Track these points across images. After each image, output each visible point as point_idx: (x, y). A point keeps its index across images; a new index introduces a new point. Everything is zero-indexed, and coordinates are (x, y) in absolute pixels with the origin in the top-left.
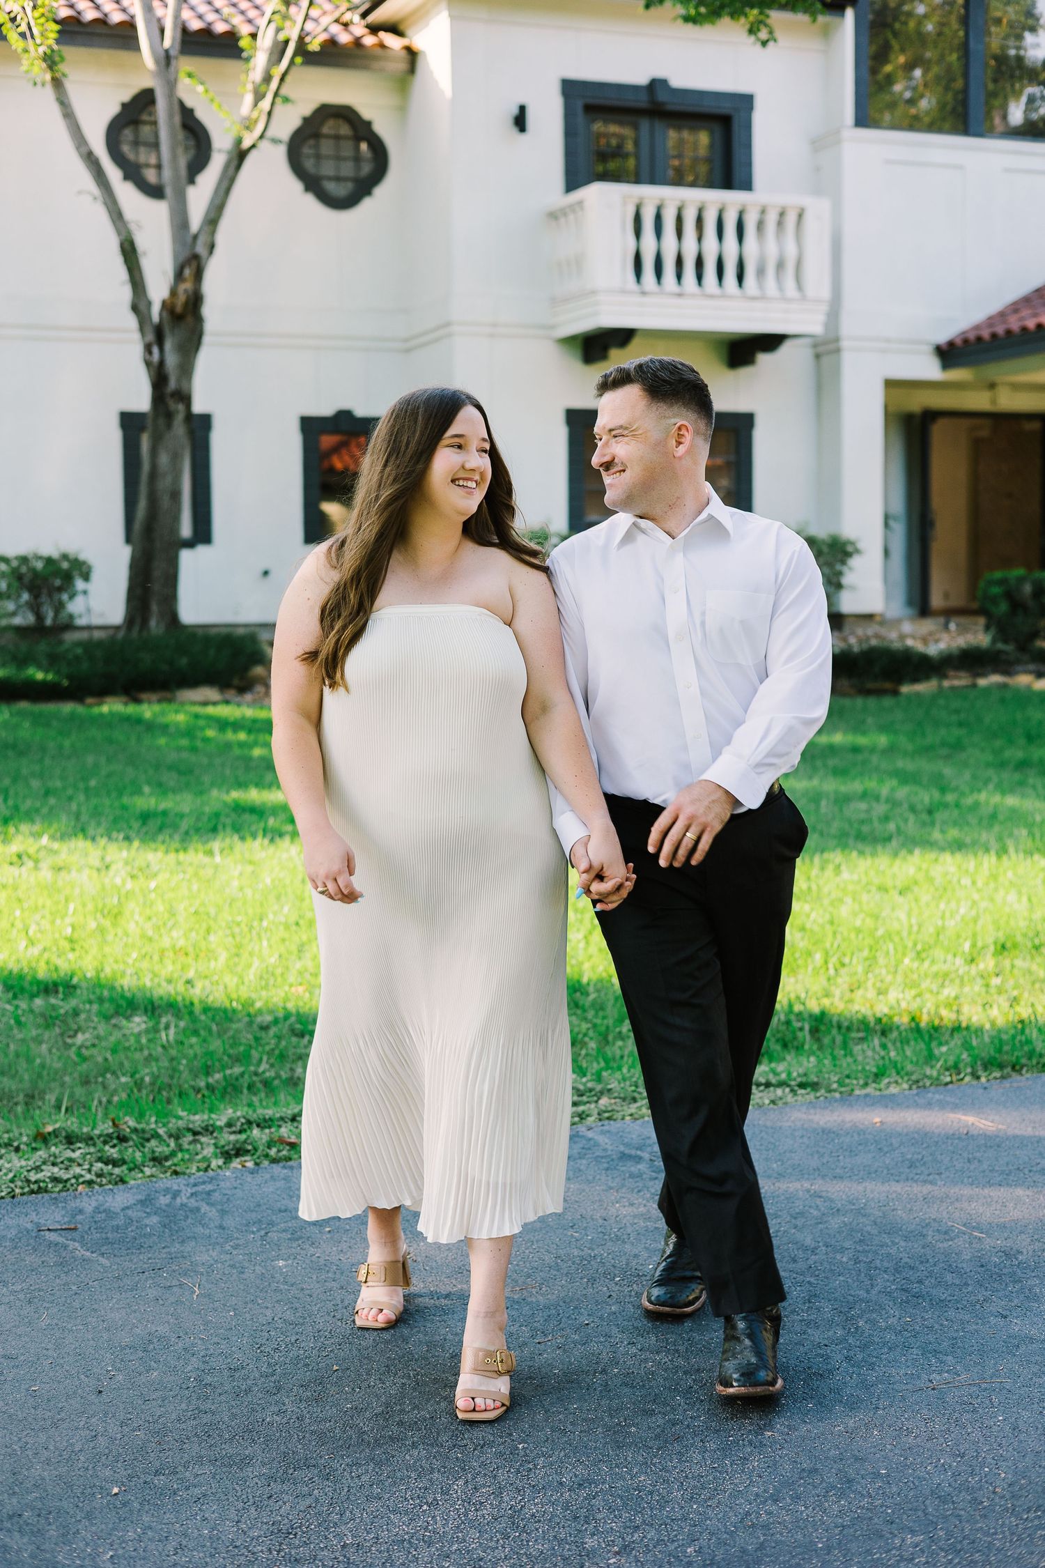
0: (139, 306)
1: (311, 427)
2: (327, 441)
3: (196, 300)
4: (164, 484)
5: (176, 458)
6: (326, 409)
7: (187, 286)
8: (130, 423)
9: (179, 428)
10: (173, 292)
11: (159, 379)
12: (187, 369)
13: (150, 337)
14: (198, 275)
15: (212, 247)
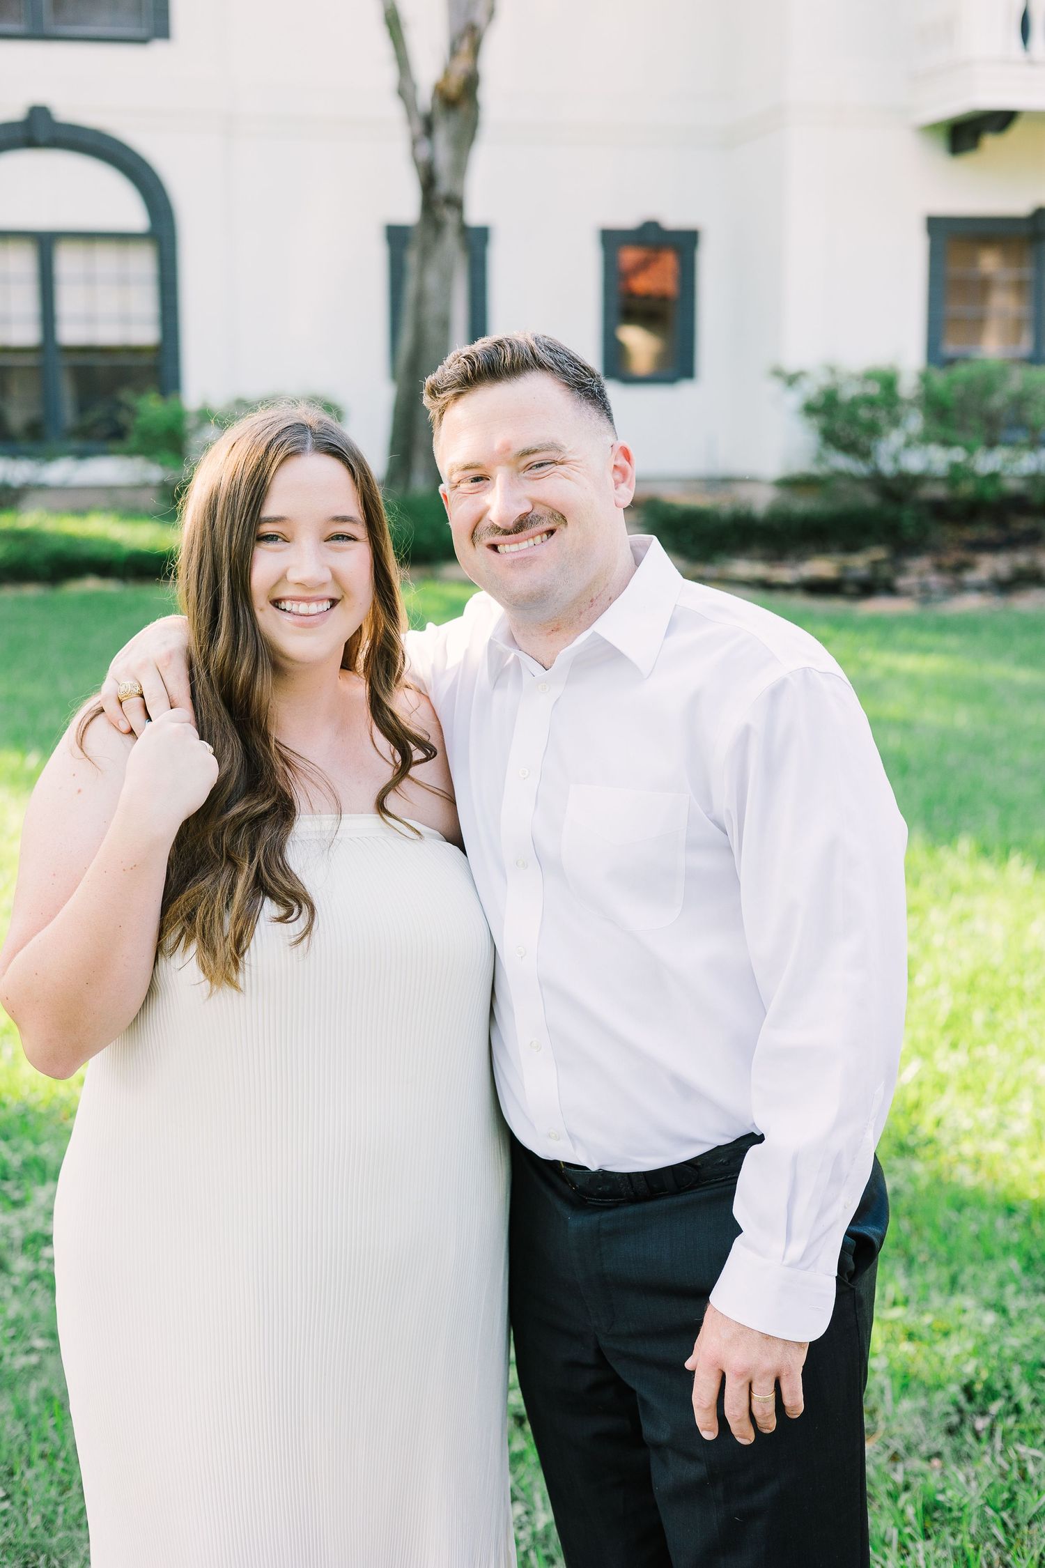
0: (405, 91)
1: (612, 240)
2: (630, 256)
3: (471, 84)
4: (432, 310)
5: (447, 278)
6: (628, 218)
7: (462, 65)
8: (397, 237)
9: (451, 241)
10: (447, 73)
11: (429, 181)
12: (460, 167)
13: (418, 127)
14: (476, 49)
15: (491, 13)
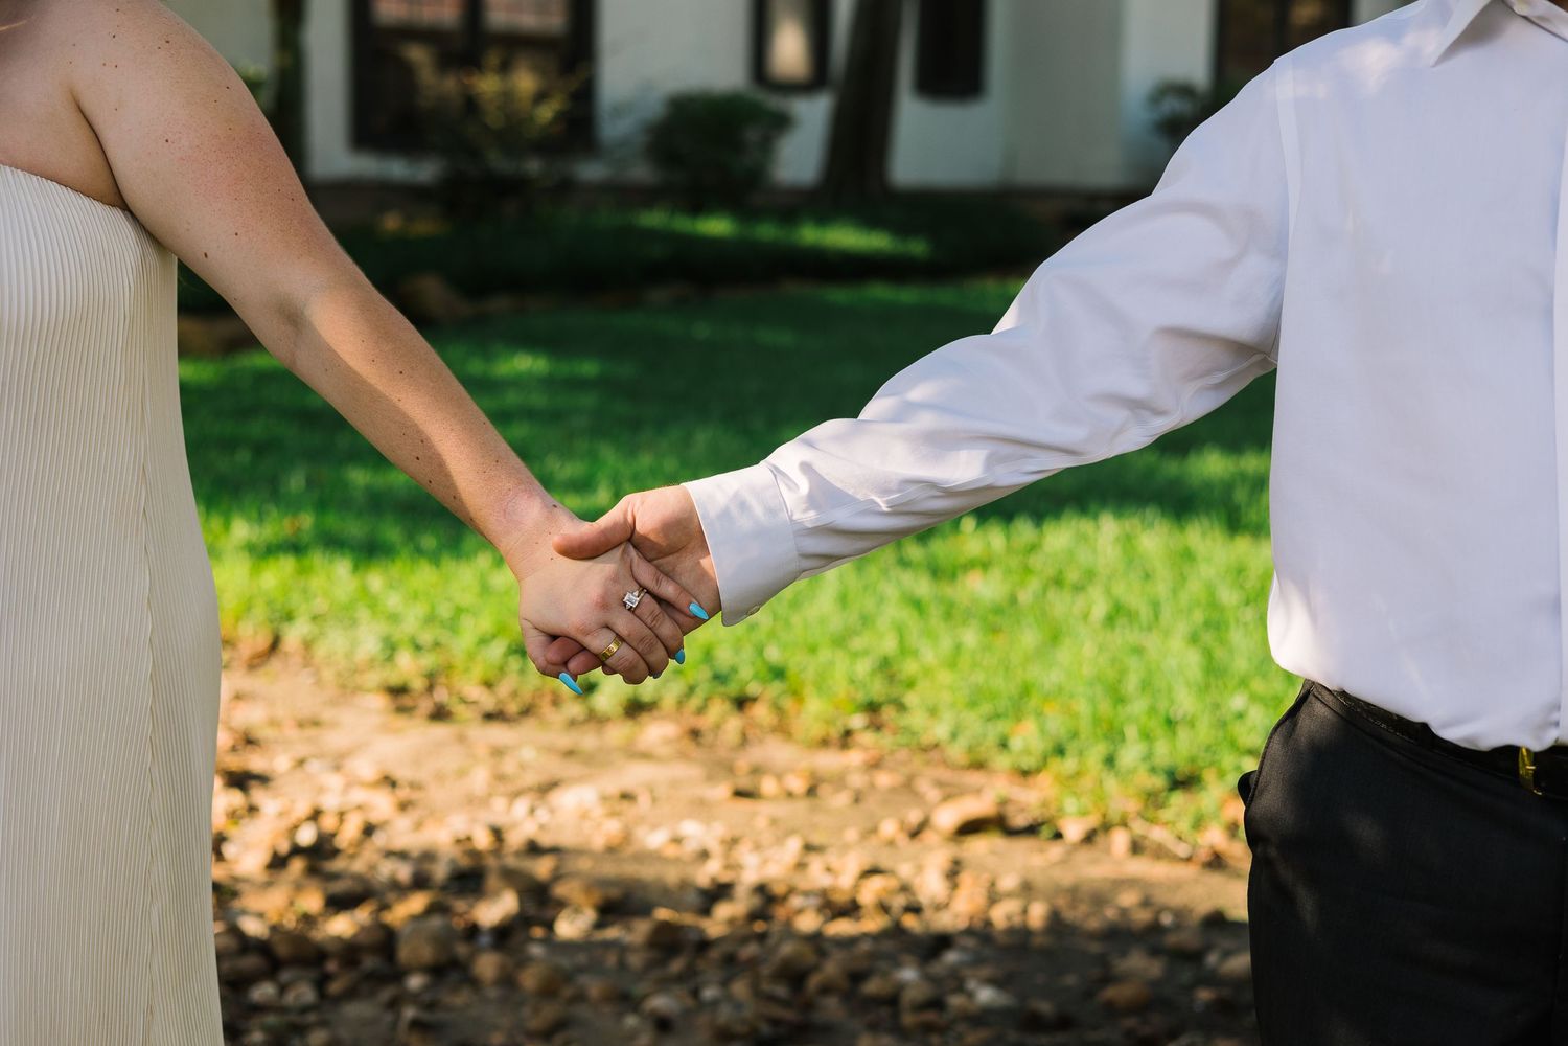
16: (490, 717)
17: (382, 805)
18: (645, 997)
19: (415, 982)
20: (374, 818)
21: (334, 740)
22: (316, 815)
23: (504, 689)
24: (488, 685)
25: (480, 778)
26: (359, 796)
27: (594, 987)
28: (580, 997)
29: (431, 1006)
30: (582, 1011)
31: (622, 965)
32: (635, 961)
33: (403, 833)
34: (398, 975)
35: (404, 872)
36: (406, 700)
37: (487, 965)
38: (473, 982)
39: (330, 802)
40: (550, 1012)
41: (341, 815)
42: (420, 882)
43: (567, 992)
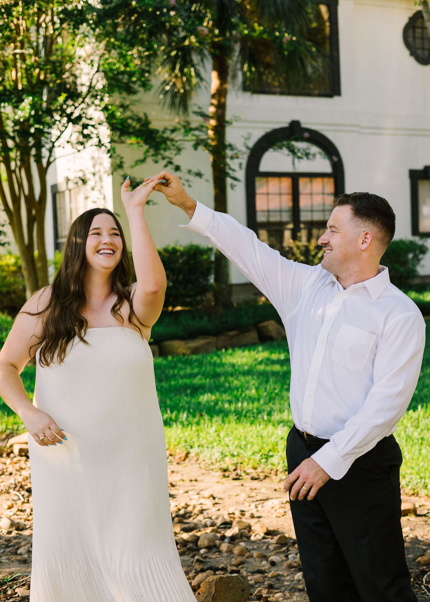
16: (253, 479)
17: (208, 504)
18: (269, 557)
19: (202, 551)
20: (204, 507)
21: (199, 485)
22: (187, 506)
23: (259, 470)
24: (255, 468)
25: (243, 496)
26: (202, 501)
27: (255, 554)
28: (251, 556)
29: (206, 557)
30: (250, 560)
31: (267, 548)
32: (271, 547)
33: (213, 511)
34: (198, 549)
35: (209, 522)
36: (227, 474)
37: (224, 547)
38: (220, 552)
39: (192, 503)
40: (239, 559)
41: (194, 507)
42: (213, 525)
43: (247, 554)
